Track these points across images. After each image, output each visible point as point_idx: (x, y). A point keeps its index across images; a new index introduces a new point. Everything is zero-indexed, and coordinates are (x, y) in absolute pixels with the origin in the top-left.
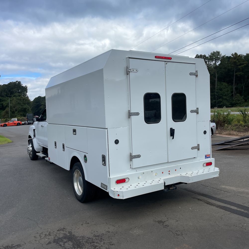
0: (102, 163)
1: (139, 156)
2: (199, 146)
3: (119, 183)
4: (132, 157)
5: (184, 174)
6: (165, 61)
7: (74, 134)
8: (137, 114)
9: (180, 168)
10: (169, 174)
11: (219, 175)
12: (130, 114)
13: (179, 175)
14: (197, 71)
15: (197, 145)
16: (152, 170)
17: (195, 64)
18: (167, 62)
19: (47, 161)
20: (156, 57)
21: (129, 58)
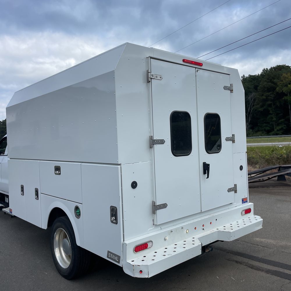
0: (111, 219)
1: (164, 206)
2: (236, 187)
3: (139, 250)
4: (155, 208)
5: (221, 228)
6: (196, 68)
7: (56, 174)
8: (162, 142)
9: (216, 220)
10: (203, 229)
11: (262, 226)
12: (153, 142)
13: (215, 230)
14: (232, 84)
15: (233, 186)
16: (183, 226)
17: (229, 75)
18: (198, 69)
19: (5, 213)
20: (184, 61)
21: (151, 58)
